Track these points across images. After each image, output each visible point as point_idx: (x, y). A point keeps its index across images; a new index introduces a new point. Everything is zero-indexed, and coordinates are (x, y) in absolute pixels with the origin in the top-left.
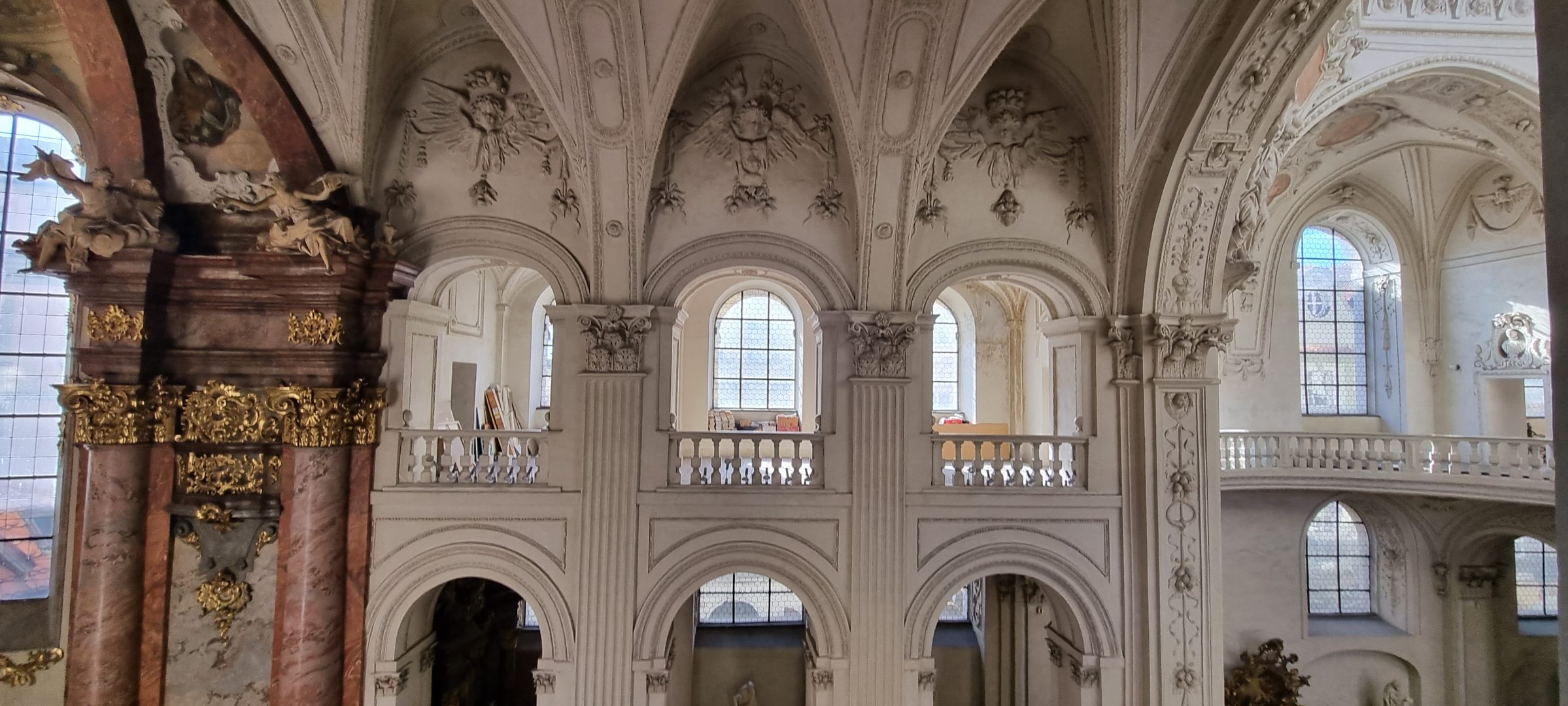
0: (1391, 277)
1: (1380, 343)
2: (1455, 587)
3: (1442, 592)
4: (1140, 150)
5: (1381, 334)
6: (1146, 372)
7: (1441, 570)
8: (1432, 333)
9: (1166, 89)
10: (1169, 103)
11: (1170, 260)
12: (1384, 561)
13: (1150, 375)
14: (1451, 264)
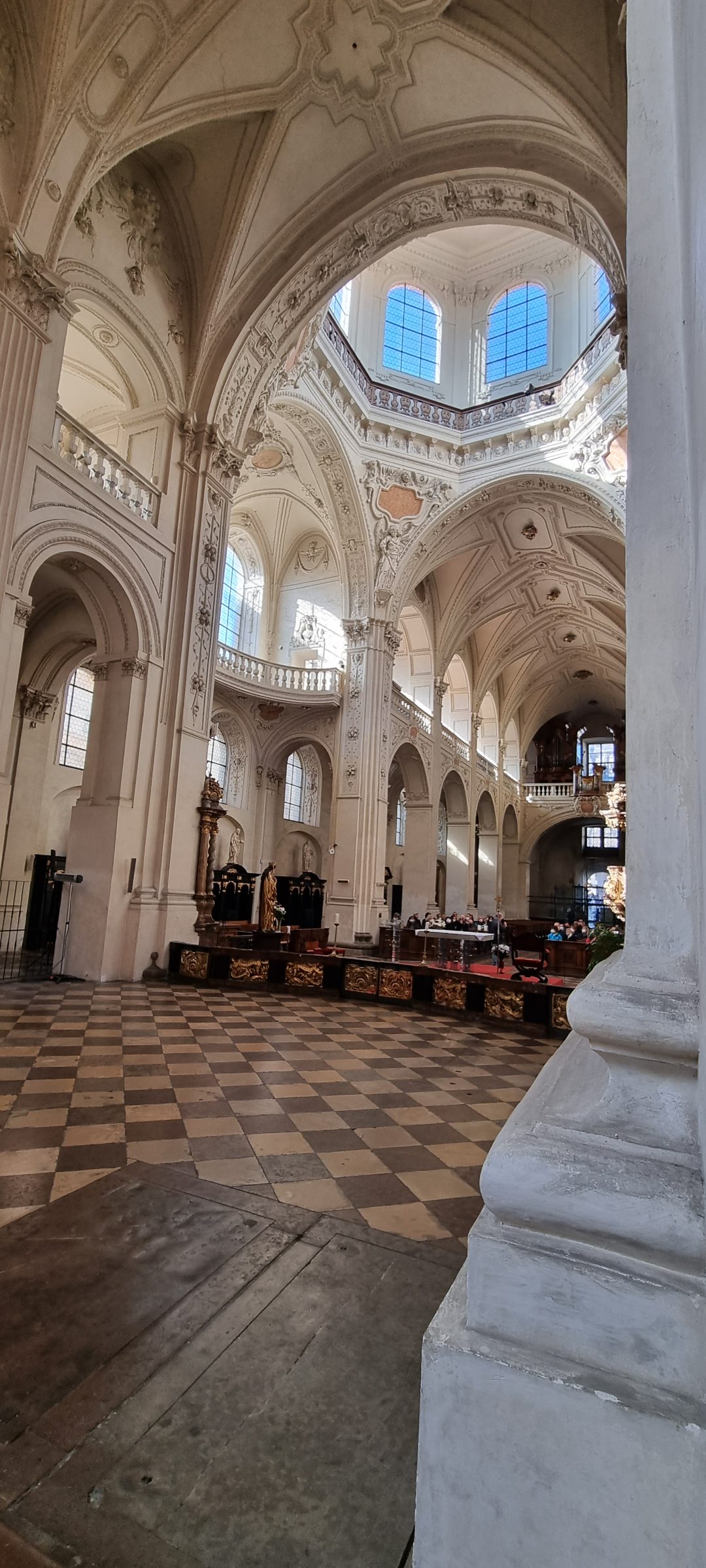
0: (258, 589)
1: (248, 629)
2: (265, 780)
3: (259, 786)
4: (228, 305)
5: (249, 623)
6: (202, 468)
7: (260, 770)
8: (271, 630)
9: (254, 271)
10: (252, 284)
11: (225, 400)
12: (234, 767)
13: (204, 470)
14: (285, 588)
